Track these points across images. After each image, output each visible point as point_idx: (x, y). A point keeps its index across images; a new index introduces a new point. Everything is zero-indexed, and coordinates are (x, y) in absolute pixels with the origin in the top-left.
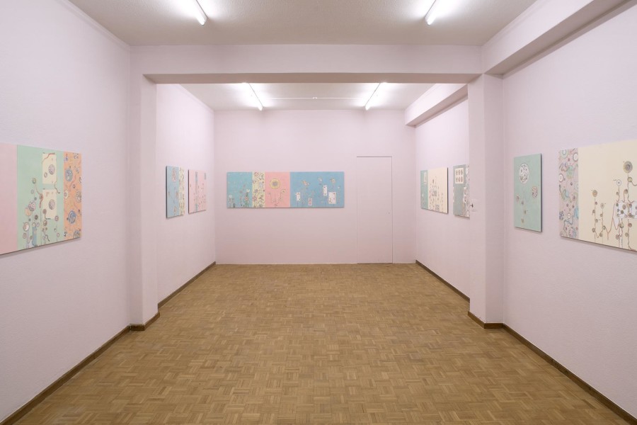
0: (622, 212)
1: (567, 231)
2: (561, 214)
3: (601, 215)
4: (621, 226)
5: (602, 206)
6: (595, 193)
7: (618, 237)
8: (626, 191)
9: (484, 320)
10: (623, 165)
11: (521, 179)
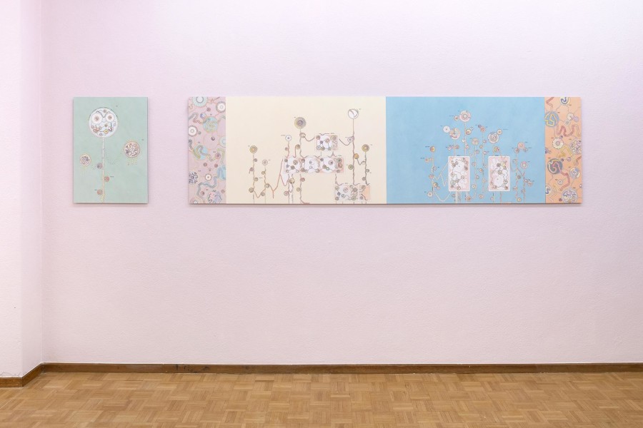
0: (293, 168)
1: (205, 196)
2: (192, 178)
3: (264, 173)
4: (290, 182)
5: (265, 162)
6: (254, 149)
7: (287, 193)
8: (298, 146)
9: (20, 374)
10: (293, 121)
11: (96, 131)
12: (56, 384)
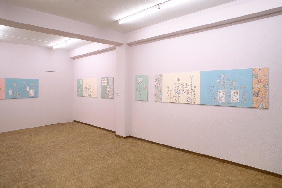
0: (177, 93)
1: (158, 100)
2: (156, 95)
3: (170, 94)
4: (176, 97)
5: (171, 91)
6: (168, 87)
7: (175, 100)
8: (178, 87)
9: (124, 136)
10: (177, 79)
11: (139, 83)
12: (130, 140)
